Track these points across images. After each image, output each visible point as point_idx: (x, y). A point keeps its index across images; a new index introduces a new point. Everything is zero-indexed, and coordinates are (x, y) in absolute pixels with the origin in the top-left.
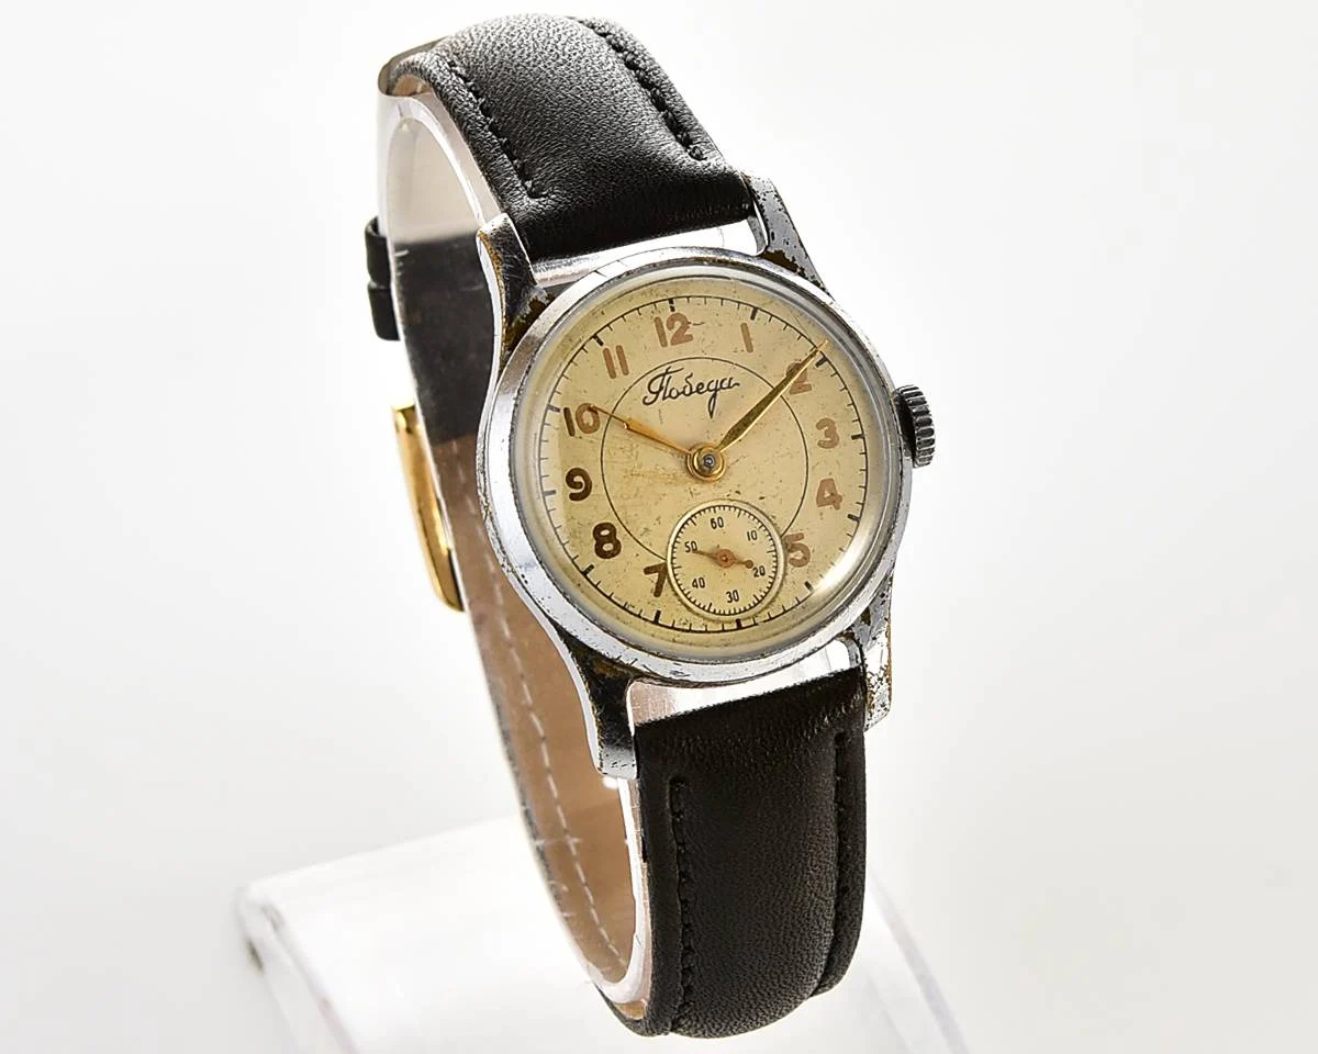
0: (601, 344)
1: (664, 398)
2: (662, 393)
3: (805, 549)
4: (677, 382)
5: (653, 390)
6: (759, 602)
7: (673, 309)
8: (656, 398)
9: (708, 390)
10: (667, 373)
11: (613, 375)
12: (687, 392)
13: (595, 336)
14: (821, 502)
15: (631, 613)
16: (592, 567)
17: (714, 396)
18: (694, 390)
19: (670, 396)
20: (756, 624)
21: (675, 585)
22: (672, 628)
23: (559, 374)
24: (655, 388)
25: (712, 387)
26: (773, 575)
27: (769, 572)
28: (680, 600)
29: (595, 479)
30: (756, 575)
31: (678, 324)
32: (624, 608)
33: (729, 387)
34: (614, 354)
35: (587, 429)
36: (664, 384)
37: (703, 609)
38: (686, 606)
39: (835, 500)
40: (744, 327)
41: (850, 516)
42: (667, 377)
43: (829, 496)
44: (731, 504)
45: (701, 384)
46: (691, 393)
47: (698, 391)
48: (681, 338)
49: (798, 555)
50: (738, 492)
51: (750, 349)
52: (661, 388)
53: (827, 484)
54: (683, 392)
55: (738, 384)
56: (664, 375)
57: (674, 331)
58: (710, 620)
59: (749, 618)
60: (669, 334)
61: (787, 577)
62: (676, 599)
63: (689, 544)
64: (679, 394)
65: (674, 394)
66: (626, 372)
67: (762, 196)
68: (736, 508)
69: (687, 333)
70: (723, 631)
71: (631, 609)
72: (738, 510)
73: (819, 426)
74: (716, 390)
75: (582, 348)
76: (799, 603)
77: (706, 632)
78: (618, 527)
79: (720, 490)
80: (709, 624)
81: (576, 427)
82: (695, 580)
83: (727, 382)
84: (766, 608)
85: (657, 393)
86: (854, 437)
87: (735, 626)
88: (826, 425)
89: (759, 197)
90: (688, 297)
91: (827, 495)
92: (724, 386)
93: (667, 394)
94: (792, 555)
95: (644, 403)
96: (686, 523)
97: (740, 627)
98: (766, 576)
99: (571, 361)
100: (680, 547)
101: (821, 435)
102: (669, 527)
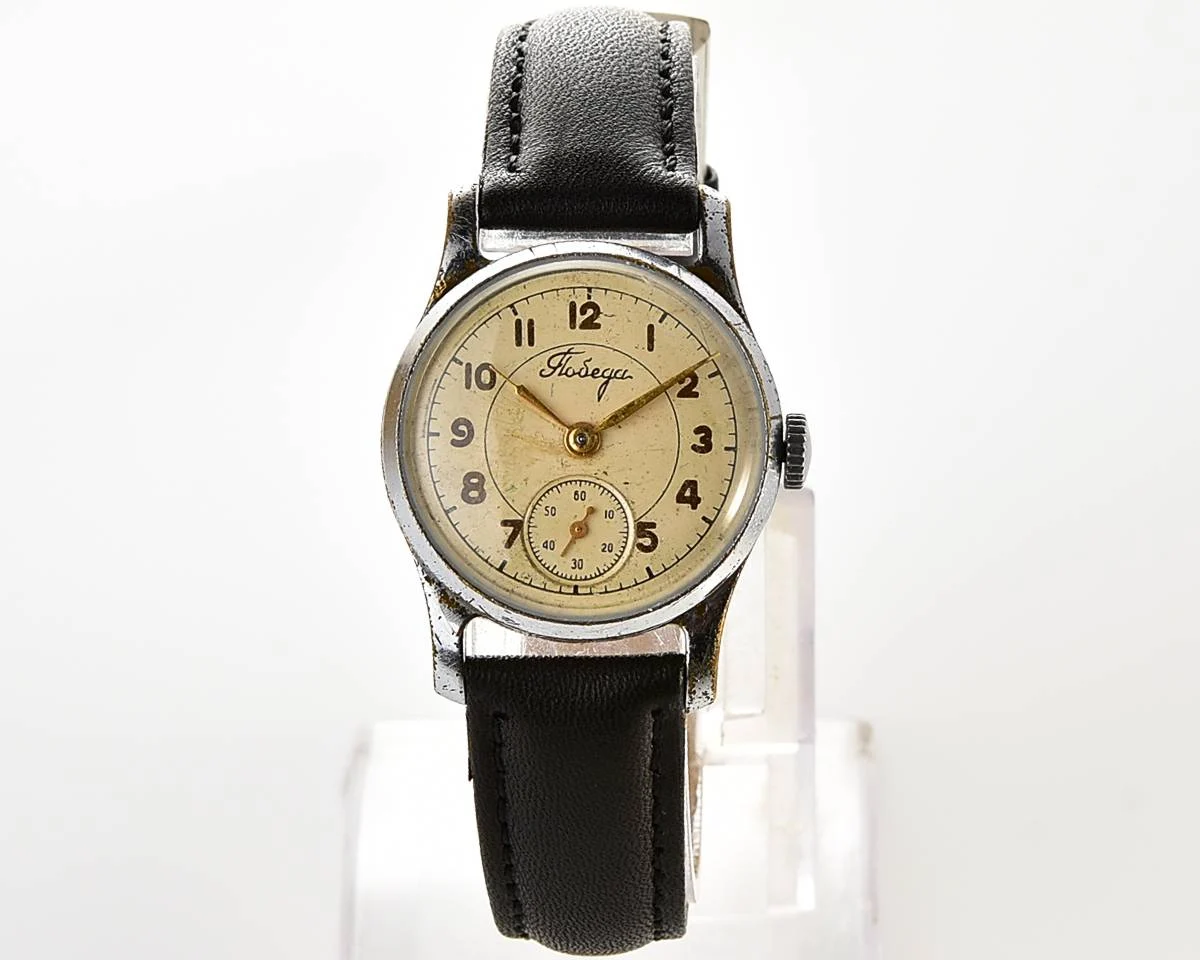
0: (516, 314)
1: (560, 374)
2: (559, 369)
3: (654, 538)
5: (551, 364)
6: (601, 574)
7: (589, 297)
8: (552, 373)
9: (603, 376)
10: (568, 352)
11: (519, 343)
12: (583, 373)
13: (512, 306)
14: (681, 499)
15: (480, 556)
16: (455, 508)
17: (606, 383)
18: (590, 373)
19: (566, 374)
20: (591, 594)
21: (527, 543)
22: (514, 578)
23: (471, 332)
24: (554, 363)
25: (606, 374)
26: (619, 554)
27: (616, 550)
28: (528, 556)
29: (478, 432)
30: (603, 550)
31: (590, 312)
32: (474, 551)
33: (622, 378)
34: (525, 325)
35: (482, 386)
36: (563, 362)
37: (548, 569)
38: (531, 562)
39: (694, 501)
40: (651, 328)
41: (704, 518)
42: (568, 356)
43: (690, 496)
44: (598, 482)
45: (598, 370)
46: (586, 375)
47: (593, 375)
48: (590, 324)
49: (647, 542)
50: (606, 473)
51: (651, 349)
52: (560, 365)
53: (692, 485)
54: (579, 373)
55: (631, 377)
56: (565, 354)
57: (586, 317)
58: (550, 580)
59: (587, 587)
60: (580, 319)
61: (631, 559)
62: (523, 554)
63: (549, 509)
64: (574, 374)
65: (570, 373)
66: (531, 343)
68: (600, 486)
69: (596, 321)
70: (560, 592)
71: (480, 553)
72: (602, 489)
73: (698, 431)
74: (609, 378)
75: (497, 313)
76: (637, 584)
77: (544, 589)
78: (488, 479)
79: (590, 467)
80: (549, 583)
81: (473, 382)
82: (547, 542)
83: (622, 373)
84: (605, 581)
85: (555, 369)
86: (727, 449)
87: (572, 592)
88: (705, 432)
90: (606, 290)
91: (688, 494)
92: (618, 375)
93: (564, 372)
94: (640, 541)
95: (541, 375)
96: (551, 489)
97: (576, 592)
98: (613, 553)
99: (485, 323)
100: (540, 509)
101: (696, 440)
102: (534, 489)
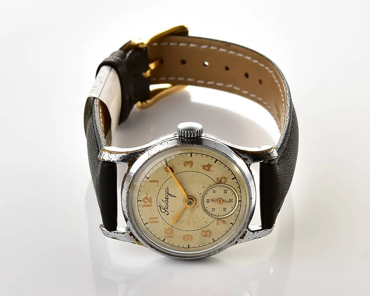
0: (147, 223)
1: (167, 209)
2: (166, 209)
3: (222, 178)
4: (163, 204)
5: (164, 212)
6: (234, 193)
7: (141, 201)
8: (167, 211)
9: (168, 196)
10: (160, 207)
11: (157, 222)
12: (167, 202)
13: (145, 224)
14: (209, 170)
15: (229, 231)
16: (213, 239)
17: (170, 195)
18: (167, 200)
19: (167, 207)
20: (241, 196)
21: (224, 217)
22: (236, 220)
23: (154, 236)
24: (164, 211)
25: (167, 195)
26: (227, 188)
27: (226, 189)
28: (229, 216)
29: (187, 233)
30: (226, 193)
31: (146, 200)
32: (227, 232)
33: (168, 190)
34: (151, 220)
35: (172, 232)
36: (163, 208)
37: (233, 210)
38: (231, 215)
39: (209, 166)
40: (151, 181)
41: (215, 162)
42: (161, 207)
43: (208, 167)
44: (203, 196)
45: (165, 198)
46: (167, 201)
47: (167, 199)
48: (150, 200)
49: (223, 180)
50: (200, 194)
51: (158, 181)
52: (164, 209)
53: (204, 167)
54: (167, 203)
55: (168, 187)
56: (160, 208)
57: (147, 202)
58: (236, 209)
59: (239, 198)
60: (148, 203)
61: (229, 184)
62: (228, 218)
63: (213, 210)
64: (167, 205)
65: (167, 206)
66: (157, 218)
67: (110, 159)
68: (205, 195)
69: (149, 198)
70: (240, 206)
71: (228, 230)
72: (206, 194)
73: (185, 166)
74: (168, 194)
75: (148, 229)
76: (238, 182)
77: (240, 211)
78: (203, 229)
79: (199, 198)
80: (238, 209)
81: (171, 235)
82: (224, 210)
83: (166, 190)
84: (237, 192)
85: (166, 211)
86: (191, 156)
87: (240, 202)
88: (186, 163)
89: (110, 160)
90: (138, 196)
91: (207, 168)
92: (167, 191)
93: (166, 208)
94: (223, 182)
95: (168, 215)
96: (206, 210)
97: (240, 201)
98: (227, 190)
99: (151, 232)
100: (213, 213)
101: (189, 166)
102: (206, 215)
